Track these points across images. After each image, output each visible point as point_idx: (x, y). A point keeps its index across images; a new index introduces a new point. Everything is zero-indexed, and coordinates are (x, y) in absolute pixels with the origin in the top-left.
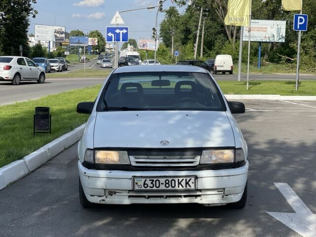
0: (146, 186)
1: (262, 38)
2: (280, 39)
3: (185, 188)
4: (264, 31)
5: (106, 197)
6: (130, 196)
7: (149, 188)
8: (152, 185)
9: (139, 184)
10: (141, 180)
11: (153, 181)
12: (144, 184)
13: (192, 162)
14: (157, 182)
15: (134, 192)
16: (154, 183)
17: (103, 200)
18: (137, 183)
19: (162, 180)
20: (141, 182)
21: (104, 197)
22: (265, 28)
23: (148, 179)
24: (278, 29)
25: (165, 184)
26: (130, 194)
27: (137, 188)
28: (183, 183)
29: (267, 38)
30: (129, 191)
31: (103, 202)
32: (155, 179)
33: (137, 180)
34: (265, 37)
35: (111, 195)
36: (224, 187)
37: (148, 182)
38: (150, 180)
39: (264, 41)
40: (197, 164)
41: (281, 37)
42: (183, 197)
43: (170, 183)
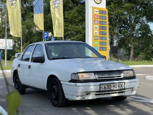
0: (105, 88)
1: (1, 47)
2: (10, 48)
3: (121, 88)
4: (2, 44)
5: (85, 96)
6: (96, 95)
7: (106, 89)
8: (108, 88)
9: (102, 88)
10: (103, 86)
11: (108, 85)
12: (105, 87)
13: (120, 77)
14: (110, 86)
15: (99, 92)
16: (109, 87)
17: (84, 98)
18: (101, 87)
19: (112, 85)
20: (103, 87)
21: (84, 96)
22: (3, 43)
23: (106, 85)
24: (9, 43)
25: (113, 87)
26: (96, 94)
27: (101, 90)
28: (120, 86)
29: (4, 48)
30: (97, 92)
31: (83, 99)
32: (109, 85)
33: (102, 86)
34: (3, 47)
35: (88, 95)
36: (133, 87)
37: (106, 86)
38: (107, 85)
39: (2, 49)
40: (122, 77)
41: (10, 47)
42: (117, 93)
43: (115, 86)
